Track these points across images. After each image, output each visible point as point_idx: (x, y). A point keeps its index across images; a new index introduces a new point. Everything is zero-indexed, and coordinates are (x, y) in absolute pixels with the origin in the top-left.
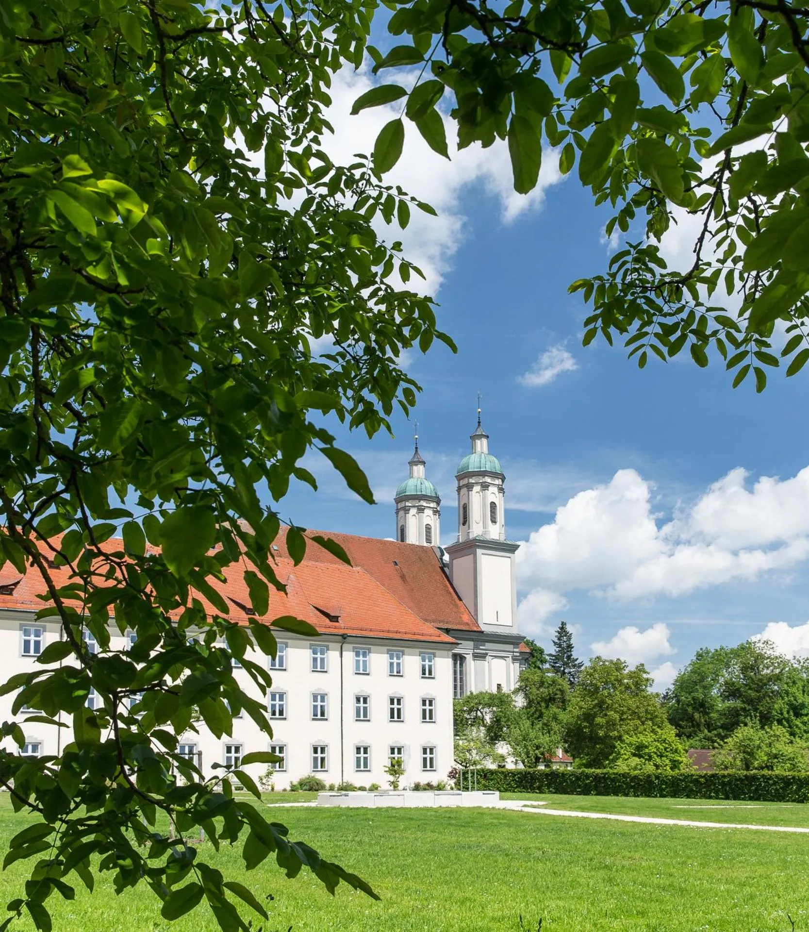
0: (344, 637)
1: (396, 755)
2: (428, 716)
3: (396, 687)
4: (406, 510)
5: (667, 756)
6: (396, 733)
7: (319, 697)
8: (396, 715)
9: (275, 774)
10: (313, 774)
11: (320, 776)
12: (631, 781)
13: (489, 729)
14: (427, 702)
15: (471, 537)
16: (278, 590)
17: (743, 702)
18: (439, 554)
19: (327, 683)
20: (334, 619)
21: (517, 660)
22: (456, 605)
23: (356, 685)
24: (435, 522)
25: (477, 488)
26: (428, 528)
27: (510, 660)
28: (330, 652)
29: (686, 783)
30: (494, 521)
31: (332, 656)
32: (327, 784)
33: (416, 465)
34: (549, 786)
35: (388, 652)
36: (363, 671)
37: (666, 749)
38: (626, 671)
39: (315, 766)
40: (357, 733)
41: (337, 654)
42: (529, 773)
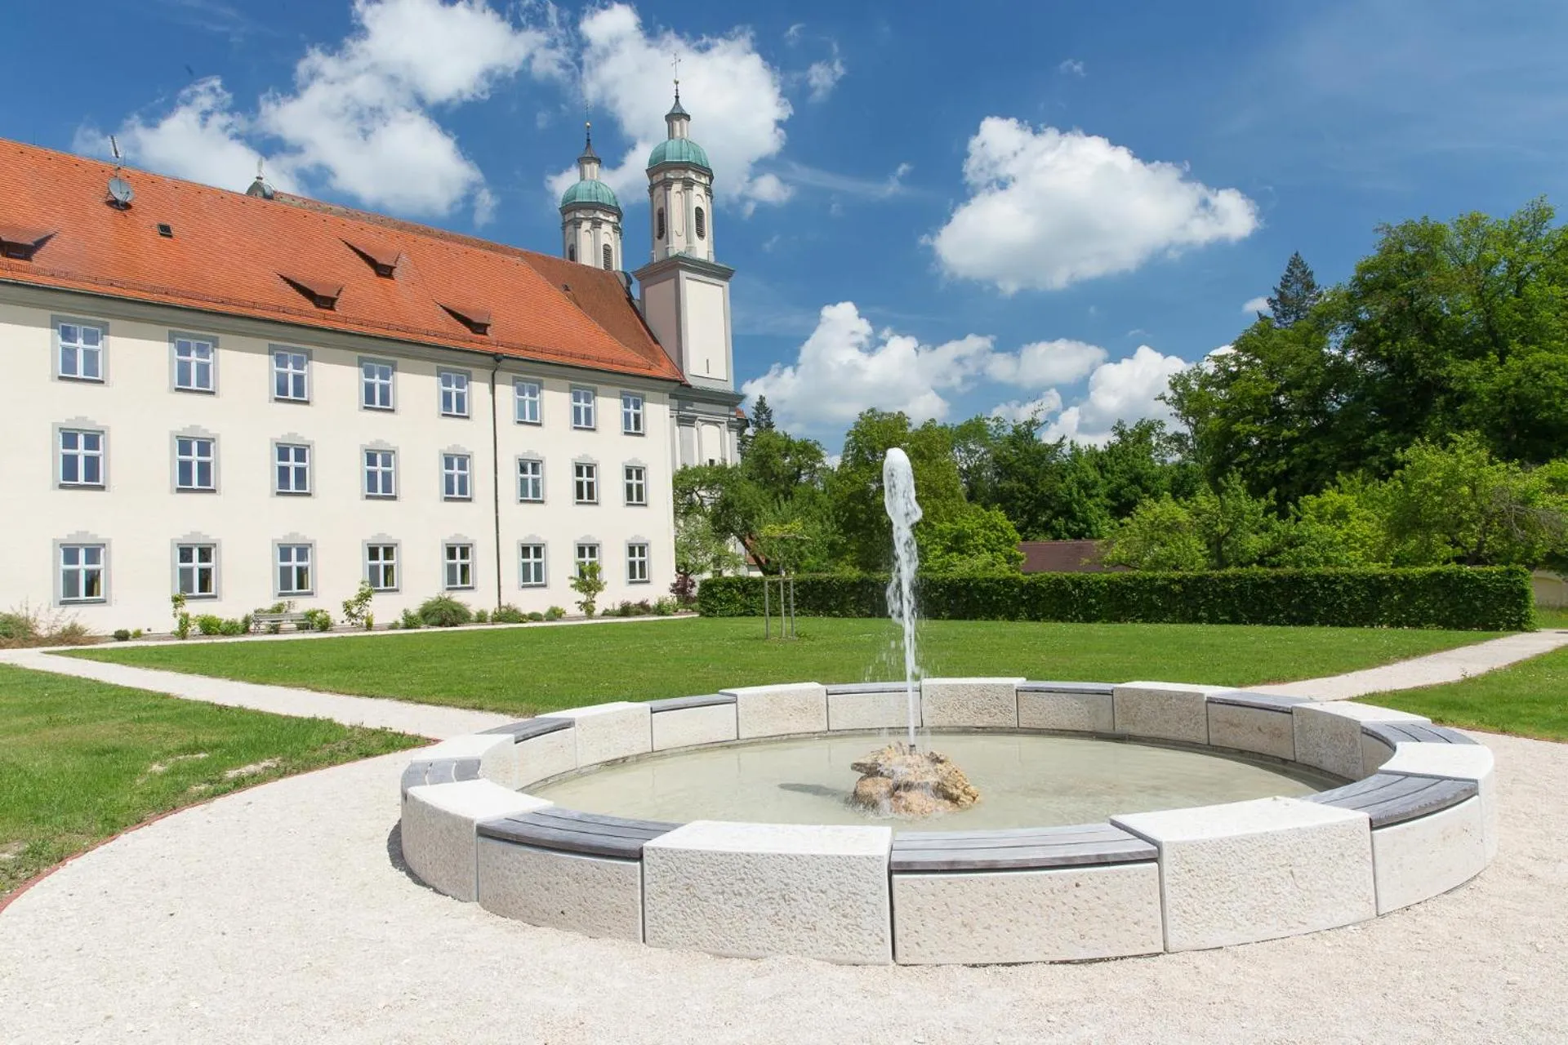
0: (497, 358)
1: (587, 559)
2: (635, 495)
3: (583, 446)
4: (577, 223)
5: (1000, 550)
6: (586, 523)
7: (456, 461)
8: (585, 493)
9: (375, 597)
10: (447, 595)
11: (459, 597)
12: (1022, 591)
13: (715, 519)
14: (634, 472)
15: (671, 254)
16: (379, 274)
17: (1019, 481)
18: (624, 282)
19: (469, 436)
20: (479, 328)
21: (733, 427)
22: (652, 350)
23: (518, 442)
24: (616, 241)
25: (677, 187)
26: (607, 250)
27: (724, 427)
28: (474, 384)
29: (1140, 593)
30: (701, 234)
31: (478, 391)
32: (474, 610)
33: (589, 163)
34: (858, 602)
35: (572, 389)
36: (530, 419)
37: (999, 538)
38: (910, 430)
39: (451, 579)
40: (522, 523)
41: (485, 387)
42: (819, 582)
